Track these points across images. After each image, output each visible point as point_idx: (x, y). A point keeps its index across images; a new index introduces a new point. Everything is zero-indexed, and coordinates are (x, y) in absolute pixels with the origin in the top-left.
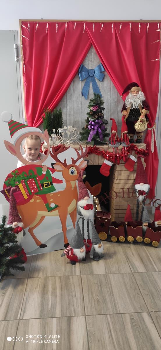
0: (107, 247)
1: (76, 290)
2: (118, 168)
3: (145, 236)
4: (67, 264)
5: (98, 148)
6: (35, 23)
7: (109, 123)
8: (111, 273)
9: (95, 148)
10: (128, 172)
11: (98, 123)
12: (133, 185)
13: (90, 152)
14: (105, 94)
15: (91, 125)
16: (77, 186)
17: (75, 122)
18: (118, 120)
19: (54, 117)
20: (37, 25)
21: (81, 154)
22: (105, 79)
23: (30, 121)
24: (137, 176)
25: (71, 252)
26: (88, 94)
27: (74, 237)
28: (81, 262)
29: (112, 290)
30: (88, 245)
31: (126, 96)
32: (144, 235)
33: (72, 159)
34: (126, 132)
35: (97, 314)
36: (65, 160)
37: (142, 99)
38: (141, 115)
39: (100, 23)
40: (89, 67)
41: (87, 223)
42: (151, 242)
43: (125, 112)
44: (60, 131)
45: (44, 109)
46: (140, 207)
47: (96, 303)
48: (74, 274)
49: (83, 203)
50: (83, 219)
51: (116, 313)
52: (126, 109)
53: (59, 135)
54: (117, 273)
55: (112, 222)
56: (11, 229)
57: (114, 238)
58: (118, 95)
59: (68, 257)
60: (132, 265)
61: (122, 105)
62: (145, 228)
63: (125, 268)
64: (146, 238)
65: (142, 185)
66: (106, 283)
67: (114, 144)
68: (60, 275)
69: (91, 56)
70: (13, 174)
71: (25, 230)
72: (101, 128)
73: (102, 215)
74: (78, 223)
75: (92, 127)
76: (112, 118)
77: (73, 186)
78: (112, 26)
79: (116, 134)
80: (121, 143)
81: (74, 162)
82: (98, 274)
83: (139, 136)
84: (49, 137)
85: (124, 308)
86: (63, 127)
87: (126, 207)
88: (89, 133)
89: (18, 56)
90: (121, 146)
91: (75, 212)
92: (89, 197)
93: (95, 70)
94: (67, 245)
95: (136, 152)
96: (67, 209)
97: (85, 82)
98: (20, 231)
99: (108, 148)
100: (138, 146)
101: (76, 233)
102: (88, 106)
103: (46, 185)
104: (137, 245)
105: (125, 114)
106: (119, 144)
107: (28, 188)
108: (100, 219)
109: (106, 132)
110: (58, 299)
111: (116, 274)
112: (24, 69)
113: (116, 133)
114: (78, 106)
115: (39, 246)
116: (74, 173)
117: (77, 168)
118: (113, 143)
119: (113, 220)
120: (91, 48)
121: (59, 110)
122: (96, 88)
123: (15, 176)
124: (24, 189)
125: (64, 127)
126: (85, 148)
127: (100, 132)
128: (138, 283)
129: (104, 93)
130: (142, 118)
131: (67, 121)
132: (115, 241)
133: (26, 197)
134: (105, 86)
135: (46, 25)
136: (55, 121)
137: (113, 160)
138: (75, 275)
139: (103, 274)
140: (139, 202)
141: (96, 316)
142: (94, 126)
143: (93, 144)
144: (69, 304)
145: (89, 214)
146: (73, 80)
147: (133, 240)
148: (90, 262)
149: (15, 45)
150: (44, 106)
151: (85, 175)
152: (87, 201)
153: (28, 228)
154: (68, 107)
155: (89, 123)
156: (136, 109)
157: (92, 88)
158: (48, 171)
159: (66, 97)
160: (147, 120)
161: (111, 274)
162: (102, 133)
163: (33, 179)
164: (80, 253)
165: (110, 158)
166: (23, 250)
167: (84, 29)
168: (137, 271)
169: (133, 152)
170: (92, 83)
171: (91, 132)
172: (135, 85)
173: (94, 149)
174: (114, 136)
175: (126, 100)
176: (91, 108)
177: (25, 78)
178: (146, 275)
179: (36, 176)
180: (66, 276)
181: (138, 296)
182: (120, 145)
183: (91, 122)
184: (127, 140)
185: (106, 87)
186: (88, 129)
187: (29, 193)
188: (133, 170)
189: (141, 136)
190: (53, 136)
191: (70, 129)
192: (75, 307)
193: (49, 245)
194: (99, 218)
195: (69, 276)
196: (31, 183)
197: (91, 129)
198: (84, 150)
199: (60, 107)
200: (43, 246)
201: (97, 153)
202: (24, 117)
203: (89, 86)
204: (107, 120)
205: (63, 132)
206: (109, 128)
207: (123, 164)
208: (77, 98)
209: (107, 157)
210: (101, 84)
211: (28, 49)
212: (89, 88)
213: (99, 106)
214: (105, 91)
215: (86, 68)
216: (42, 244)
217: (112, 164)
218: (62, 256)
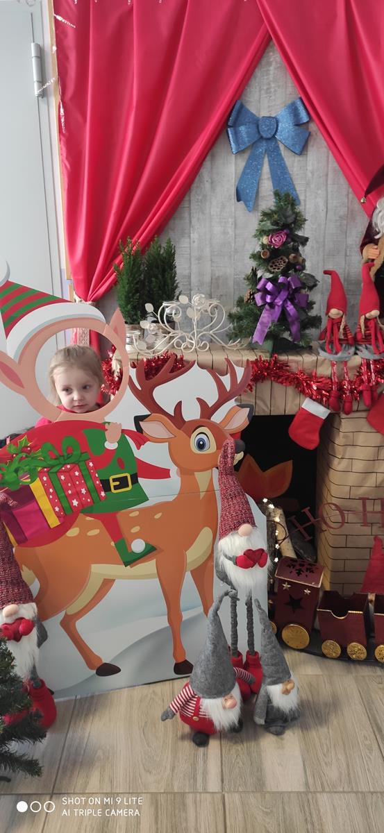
0: (308, 677)
2: (347, 425)
4: (180, 743)
5: (286, 364)
7: (319, 285)
8: (323, 791)
9: (276, 361)
10: (375, 438)
11: (287, 286)
13: (261, 373)
14: (308, 194)
15: (265, 292)
16: (216, 486)
17: (214, 281)
18: (349, 274)
19: (150, 266)
21: (228, 387)
22: (310, 148)
23: (81, 277)
25: (192, 705)
26: (258, 192)
27: (203, 657)
28: (225, 738)
31: (376, 202)
33: (200, 400)
34: (375, 313)
36: (179, 405)
40: (259, 110)
43: (371, 252)
44: (167, 311)
45: (119, 241)
48: (200, 788)
50: (235, 599)
52: (376, 242)
53: (163, 322)
54: (344, 792)
57: (332, 647)
58: (351, 196)
59: (185, 720)
67: (334, 351)
68: (153, 790)
69: (269, 74)
70: (13, 449)
72: (296, 301)
73: (295, 572)
74: (216, 614)
75: (268, 299)
76: (330, 267)
77: (203, 487)
79: (343, 320)
80: (357, 349)
81: (207, 411)
82: (282, 793)
84: (135, 329)
86: (178, 299)
88: (256, 318)
89: (42, 81)
90: (356, 356)
91: (208, 568)
92: (253, 524)
93: (279, 118)
94: (183, 668)
96: (182, 559)
99: (316, 364)
101: (209, 646)
102: (254, 232)
103: (118, 483)
105: (370, 257)
106: (353, 350)
107: (61, 494)
108: (286, 586)
109: (309, 314)
111: (341, 792)
112: (63, 120)
113: (342, 316)
114: (225, 233)
115: (95, 671)
116: (207, 446)
117: (216, 430)
118: (332, 348)
120: (267, 51)
121: (164, 245)
122: (281, 175)
123: (19, 456)
124: (49, 498)
125: (180, 297)
126: (243, 369)
127: (291, 314)
129: (305, 191)
131: (193, 277)
132: (334, 655)
133: (53, 521)
134: (310, 168)
136: (153, 279)
137: (331, 400)
138: (205, 791)
139: (298, 793)
142: (274, 294)
143: (270, 350)
145: (253, 581)
146: (210, 153)
148: (256, 737)
149: (32, 45)
150: (120, 234)
151: (242, 453)
152: (246, 537)
153: (61, 616)
154: (194, 236)
155: (258, 287)
157: (270, 176)
158: (122, 442)
159: (190, 204)
161: (325, 795)
162: (297, 318)
163: (75, 465)
164: (222, 711)
165: (322, 396)
170: (269, 161)
171: (265, 316)
173: (271, 367)
174: (335, 327)
175: (377, 211)
176: (265, 240)
177: (64, 149)
179: (86, 456)
180: (175, 794)
182: (356, 354)
183: (265, 285)
184: (377, 339)
185: (312, 173)
186: (255, 304)
187: (62, 508)
190: (146, 324)
191: (200, 303)
193: (127, 668)
194: (284, 581)
195: (183, 794)
196: (71, 478)
197: (263, 306)
198: (240, 372)
199: (170, 234)
200: (108, 670)
201: (281, 380)
202: (64, 266)
203: (261, 169)
204: (313, 277)
205: (175, 314)
206: (319, 298)
207: (360, 411)
208: (223, 207)
209: (314, 393)
210: (296, 164)
211: (72, 56)
212: (261, 175)
213: (292, 230)
214: (308, 184)
215: (252, 113)
216: (106, 664)
217: (329, 411)
218: (167, 716)
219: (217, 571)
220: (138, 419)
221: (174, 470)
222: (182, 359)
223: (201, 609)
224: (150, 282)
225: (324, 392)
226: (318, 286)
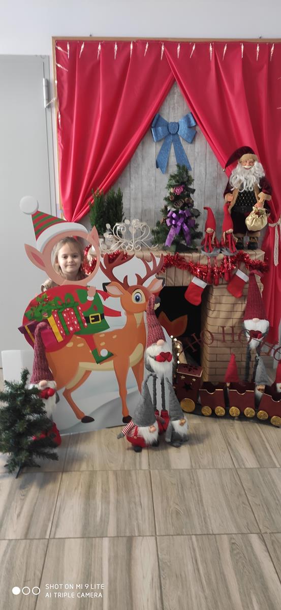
0: (194, 424)
1: (141, 495)
2: (216, 292)
3: (259, 408)
4: (127, 451)
5: (183, 258)
6: (78, 42)
7: (202, 215)
8: (200, 468)
9: (177, 256)
10: (232, 299)
11: (183, 215)
12: (241, 321)
13: (168, 263)
14: (196, 165)
15: (172, 218)
16: (145, 321)
17: (143, 212)
18: (218, 208)
19: (109, 204)
20: (83, 47)
21: (152, 269)
22: (196, 139)
23: (68, 209)
24: (247, 304)
25: (133, 431)
26: (168, 164)
27: (139, 406)
28: (151, 448)
29: (201, 496)
30: (163, 419)
31: (232, 170)
32: (257, 405)
33: (137, 275)
34: (231, 230)
35: (176, 534)
36: (126, 277)
37: (259, 175)
38: (256, 202)
39: (190, 43)
40: (169, 120)
41: (161, 384)
42: (270, 418)
43: (229, 197)
44: (118, 228)
45: (91, 189)
46: (253, 358)
47: (174, 515)
48: (138, 467)
49: (155, 350)
50: (155, 378)
51: (206, 533)
52: (231, 192)
53: (116, 234)
54: (210, 469)
55: (205, 382)
56: (35, 391)
57: (207, 410)
58: (219, 166)
59: (129, 439)
60: (235, 456)
61: (225, 184)
62: (259, 394)
63: (225, 461)
64: (261, 411)
65: (256, 322)
66: (192, 483)
67: (209, 251)
68: (115, 469)
69: (174, 99)
70: (39, 300)
71: (58, 392)
72: (189, 224)
73: (187, 370)
74: (146, 384)
75: (174, 222)
76: (208, 205)
77: (138, 321)
78: (211, 49)
79: (214, 234)
80: (221, 250)
81: (141, 281)
82: (179, 469)
83: (254, 238)
84: (100, 238)
85: (220, 525)
86: (124, 221)
87: (228, 358)
88: (167, 233)
89: (49, 99)
90: (221, 254)
91: (141, 365)
92: (165, 340)
93: (179, 123)
94: (127, 420)
95: (246, 265)
96: (128, 360)
97: (162, 143)
98: (51, 395)
99: (200, 258)
100: (251, 255)
101: (143, 400)
102: (166, 186)
103: (93, 319)
104: (245, 422)
105: (228, 200)
106: (219, 250)
107: (64, 324)
108: (183, 377)
109: (196, 231)
110: (112, 507)
111: (208, 469)
112: (60, 121)
113: (213, 233)
114: (150, 185)
115: (80, 420)
116: (141, 300)
117: (146, 291)
118: (208, 249)
119: (206, 379)
120: (173, 86)
121: (116, 192)
122: (180, 154)
123: (42, 303)
125: (125, 221)
127: (186, 230)
128: (244, 486)
129: (194, 163)
130: (258, 207)
131: (131, 209)
132: (208, 414)
133: (60, 338)
134: (196, 150)
135: (98, 46)
136: (111, 210)
137: (208, 277)
139: (186, 469)
140: (250, 350)
141: (174, 537)
142: (176, 219)
143: (174, 250)
144: (130, 516)
145: (164, 369)
146: (141, 142)
147: (239, 413)
148: (166, 448)
149: (44, 80)
150: (91, 185)
152: (161, 346)
153: (63, 390)
154: (132, 186)
155: (168, 215)
156: (249, 191)
157: (174, 154)
158: (96, 297)
159: (130, 168)
160: (266, 212)
161: (201, 470)
162: (189, 233)
164: (148, 433)
165: (203, 275)
166: (55, 425)
167: (162, 53)
168: (244, 464)
169: (243, 265)
170: (174, 147)
171: (172, 231)
172: (248, 150)
173: (175, 259)
174: (210, 238)
175: (232, 176)
176: (172, 190)
177: (60, 137)
178: (258, 472)
180: (125, 471)
181: (243, 507)
182: (221, 253)
183: (172, 214)
184: (232, 244)
185: (198, 153)
186: (167, 225)
187: (64, 332)
188: (242, 296)
189: (257, 238)
190: (107, 235)
191: (136, 224)
192: (140, 522)
193: (98, 418)
194: (181, 375)
195: (129, 471)
196: (69, 316)
197: (171, 226)
198: (158, 260)
199: (119, 185)
200: (87, 420)
201: (180, 267)
202: (58, 202)
203: (170, 151)
204: (198, 210)
205: (123, 230)
206: (201, 223)
207: (224, 284)
208: (149, 170)
209: (198, 273)
210: (189, 148)
211: (66, 86)
212: (170, 153)
213: (186, 185)
214: (195, 159)
215: (165, 120)
216: (86, 417)
217: (206, 284)
218: (120, 437)
219: (146, 365)
220: (105, 285)
221: (123, 312)
222: (126, 254)
223: (137, 388)
224: (109, 212)
225: (204, 273)
226: (200, 216)
